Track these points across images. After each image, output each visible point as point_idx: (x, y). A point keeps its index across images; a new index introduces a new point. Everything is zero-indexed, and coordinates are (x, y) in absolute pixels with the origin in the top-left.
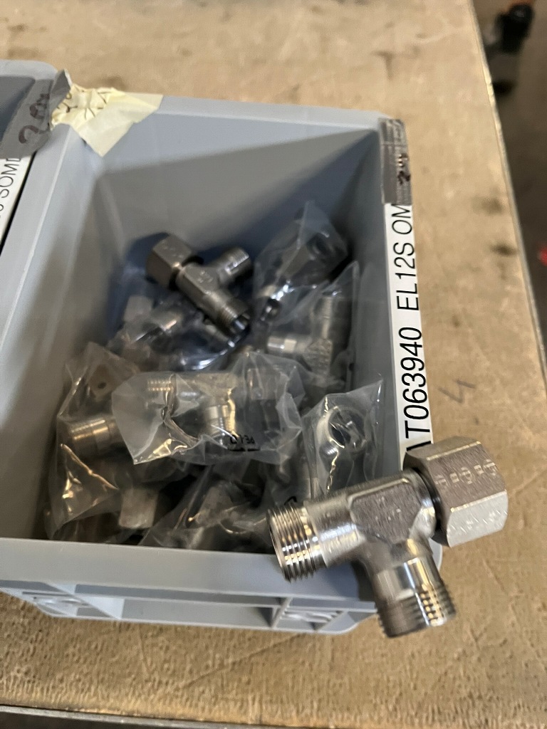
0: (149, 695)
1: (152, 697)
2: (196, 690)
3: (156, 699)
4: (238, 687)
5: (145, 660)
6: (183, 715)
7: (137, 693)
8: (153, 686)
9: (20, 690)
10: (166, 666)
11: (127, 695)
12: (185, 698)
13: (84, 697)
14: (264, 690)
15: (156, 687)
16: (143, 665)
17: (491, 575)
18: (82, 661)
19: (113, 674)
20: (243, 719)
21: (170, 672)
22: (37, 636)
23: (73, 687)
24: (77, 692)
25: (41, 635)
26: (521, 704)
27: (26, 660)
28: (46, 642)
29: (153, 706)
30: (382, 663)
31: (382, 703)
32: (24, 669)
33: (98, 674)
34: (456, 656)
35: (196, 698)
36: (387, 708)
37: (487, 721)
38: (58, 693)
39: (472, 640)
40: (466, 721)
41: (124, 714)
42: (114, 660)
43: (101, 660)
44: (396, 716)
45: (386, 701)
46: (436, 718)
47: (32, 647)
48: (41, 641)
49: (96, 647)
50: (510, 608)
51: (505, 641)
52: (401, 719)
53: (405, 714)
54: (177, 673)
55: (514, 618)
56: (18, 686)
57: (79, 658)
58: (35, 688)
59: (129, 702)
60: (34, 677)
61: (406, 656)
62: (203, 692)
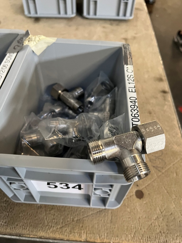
0: (47, 230)
1: (49, 231)
2: (64, 229)
3: (50, 232)
4: (79, 228)
5: (46, 219)
6: (59, 238)
7: (43, 230)
8: (49, 228)
9: (3, 228)
10: (54, 221)
11: (40, 230)
12: (60, 232)
13: (25, 231)
14: (88, 229)
15: (50, 228)
16: (46, 220)
17: (166, 191)
18: (24, 219)
19: (35, 223)
20: (80, 239)
21: (55, 223)
22: (9, 210)
23: (21, 228)
24: (22, 229)
25: (11, 210)
26: (179, 235)
27: (5, 218)
28: (13, 212)
29: (49, 234)
30: (129, 220)
31: (129, 234)
32: (4, 221)
33: (30, 223)
34: (155, 218)
35: (64, 232)
36: (131, 236)
37: (167, 241)
38: (16, 230)
39: (160, 213)
40: (159, 241)
41: (38, 237)
42: (36, 218)
43: (31, 218)
44: (134, 239)
45: (131, 234)
46: (149, 240)
47: (7, 214)
48: (11, 212)
49: (30, 214)
50: (173, 202)
51: (172, 214)
52: (136, 240)
53: (138, 238)
54: (57, 223)
55: (174, 206)
56: (2, 227)
57: (24, 218)
58: (8, 228)
59: (40, 233)
60: (8, 224)
61: (137, 218)
62: (66, 230)
